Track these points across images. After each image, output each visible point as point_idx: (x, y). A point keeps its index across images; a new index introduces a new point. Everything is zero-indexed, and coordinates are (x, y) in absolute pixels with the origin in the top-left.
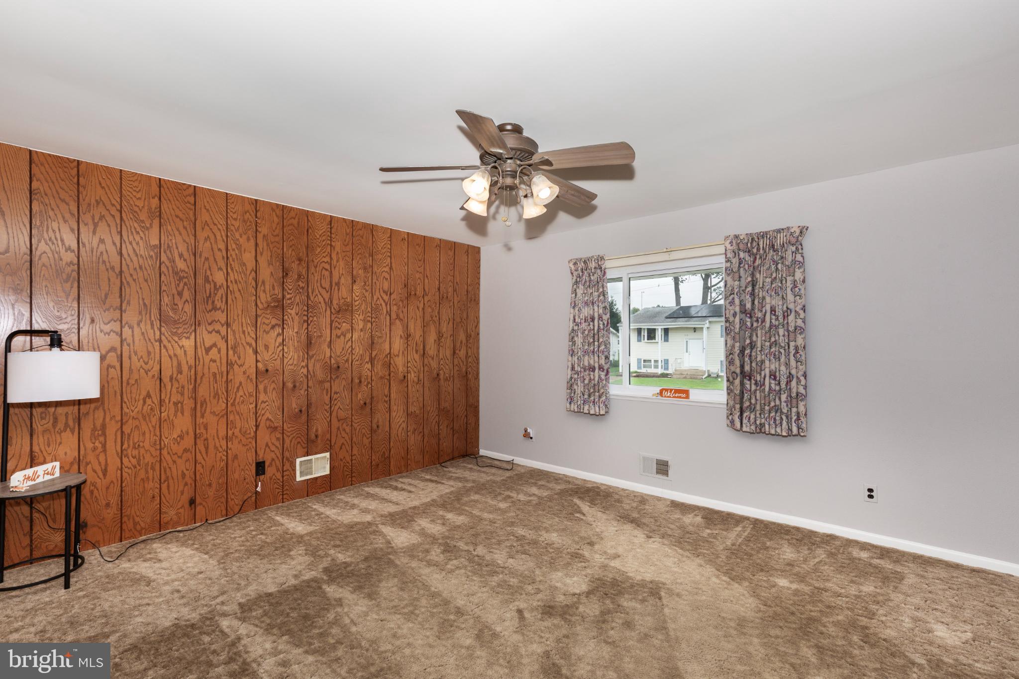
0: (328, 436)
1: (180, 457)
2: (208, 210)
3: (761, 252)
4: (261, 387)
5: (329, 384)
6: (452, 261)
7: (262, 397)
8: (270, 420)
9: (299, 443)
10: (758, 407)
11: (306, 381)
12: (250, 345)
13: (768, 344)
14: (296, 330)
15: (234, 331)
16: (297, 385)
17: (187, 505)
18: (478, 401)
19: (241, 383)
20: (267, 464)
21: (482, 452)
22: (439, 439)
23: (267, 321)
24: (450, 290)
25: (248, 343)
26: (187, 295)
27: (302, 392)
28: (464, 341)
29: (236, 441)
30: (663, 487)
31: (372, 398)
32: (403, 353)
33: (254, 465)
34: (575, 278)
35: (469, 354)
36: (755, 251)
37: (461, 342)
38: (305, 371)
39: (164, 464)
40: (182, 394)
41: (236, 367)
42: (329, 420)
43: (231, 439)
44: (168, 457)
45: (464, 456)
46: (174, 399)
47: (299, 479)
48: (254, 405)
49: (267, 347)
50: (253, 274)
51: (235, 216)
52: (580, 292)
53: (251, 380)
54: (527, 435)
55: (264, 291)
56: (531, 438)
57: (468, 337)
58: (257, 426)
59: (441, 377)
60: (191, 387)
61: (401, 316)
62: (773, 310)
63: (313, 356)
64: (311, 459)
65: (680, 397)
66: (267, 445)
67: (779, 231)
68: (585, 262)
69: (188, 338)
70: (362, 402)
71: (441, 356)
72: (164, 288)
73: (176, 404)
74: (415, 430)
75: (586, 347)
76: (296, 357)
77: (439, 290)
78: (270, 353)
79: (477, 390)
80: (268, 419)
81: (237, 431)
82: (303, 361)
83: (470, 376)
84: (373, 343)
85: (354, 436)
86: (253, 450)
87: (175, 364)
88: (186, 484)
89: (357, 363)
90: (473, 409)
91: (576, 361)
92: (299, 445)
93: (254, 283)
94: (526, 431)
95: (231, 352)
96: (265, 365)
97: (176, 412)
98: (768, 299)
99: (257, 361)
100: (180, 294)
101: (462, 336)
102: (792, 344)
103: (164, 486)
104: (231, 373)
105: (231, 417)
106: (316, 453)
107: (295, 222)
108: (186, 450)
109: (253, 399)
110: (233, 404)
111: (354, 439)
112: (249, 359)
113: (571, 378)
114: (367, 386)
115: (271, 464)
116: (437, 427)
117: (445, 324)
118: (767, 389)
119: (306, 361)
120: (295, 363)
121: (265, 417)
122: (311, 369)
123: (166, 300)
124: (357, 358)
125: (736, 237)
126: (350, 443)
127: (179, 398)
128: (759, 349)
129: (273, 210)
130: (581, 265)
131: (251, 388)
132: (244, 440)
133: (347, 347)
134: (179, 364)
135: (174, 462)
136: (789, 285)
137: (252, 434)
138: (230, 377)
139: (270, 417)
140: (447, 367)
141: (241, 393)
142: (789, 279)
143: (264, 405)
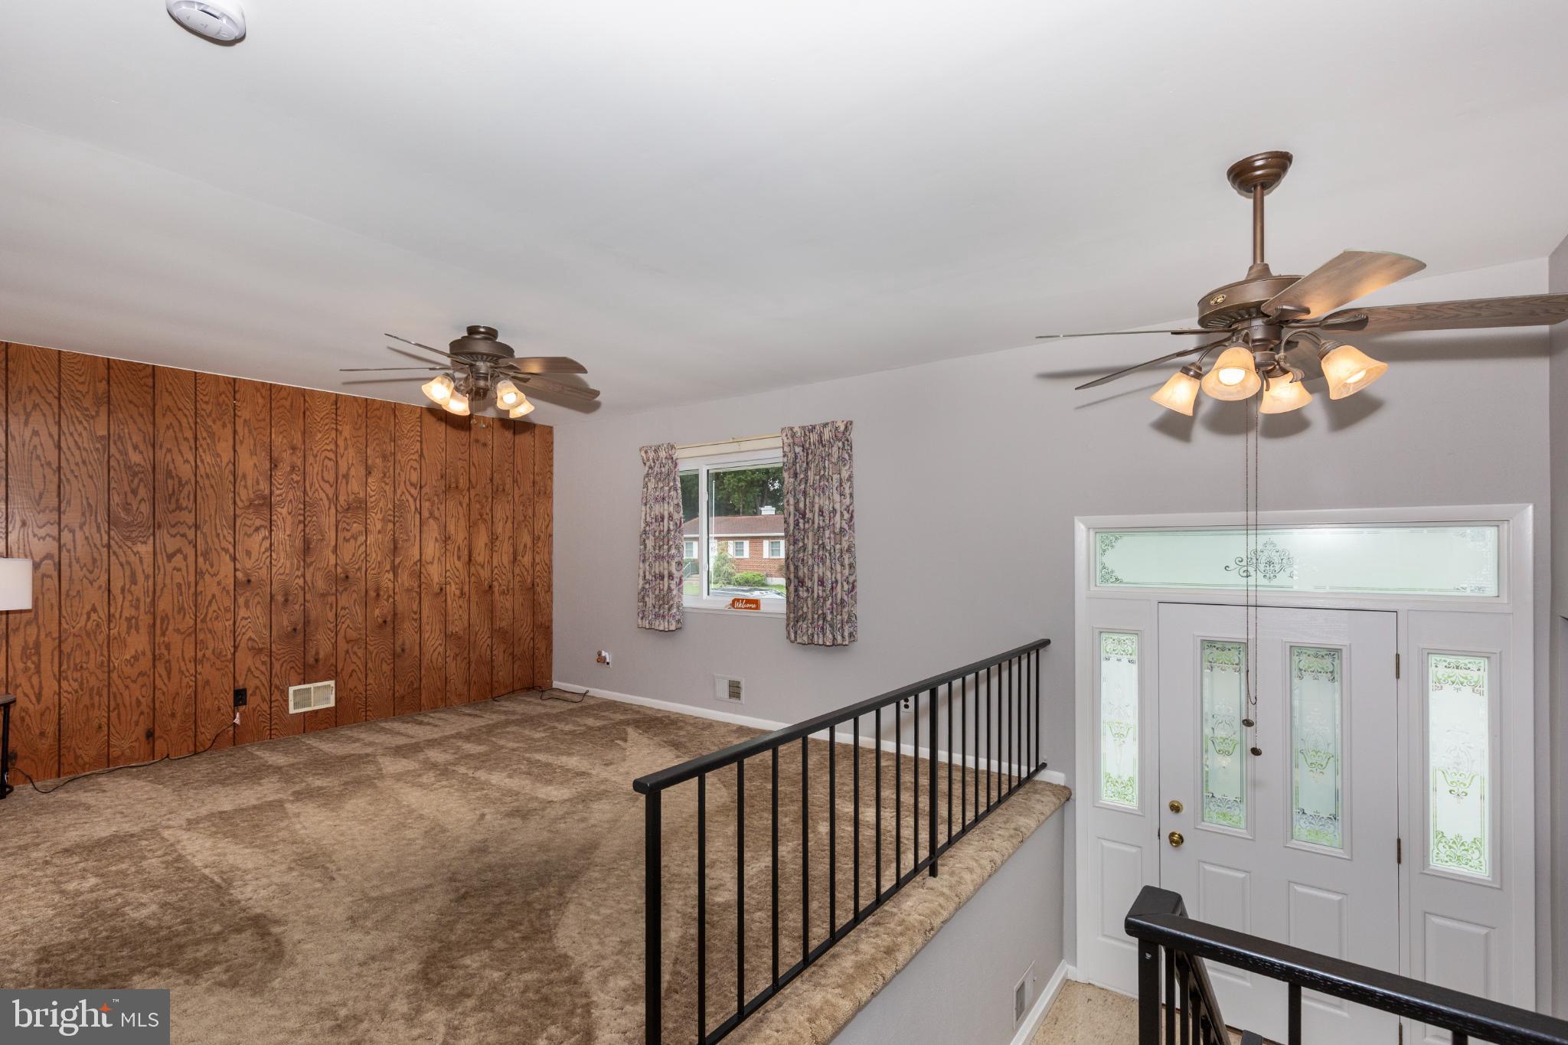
0: (333, 661)
1: (134, 682)
2: (170, 393)
3: (813, 447)
4: (241, 601)
5: (334, 597)
6: (510, 445)
7: (242, 612)
8: (254, 640)
9: (291, 668)
10: (810, 616)
11: (301, 594)
12: (226, 551)
13: (816, 547)
14: (288, 533)
15: (205, 535)
16: (291, 598)
17: (143, 738)
18: (551, 621)
19: (214, 596)
20: (249, 692)
21: (556, 684)
22: (493, 667)
23: (249, 523)
24: (509, 481)
25: (223, 549)
26: (142, 492)
27: (297, 607)
28: (529, 544)
29: (207, 665)
30: (736, 712)
31: (395, 614)
32: (439, 559)
33: (232, 693)
34: (647, 468)
35: (537, 560)
36: (807, 445)
37: (525, 546)
38: (301, 581)
39: (113, 689)
40: (137, 608)
41: (207, 576)
42: (333, 641)
43: (201, 662)
44: (118, 682)
45: (529, 689)
46: (126, 614)
47: (292, 711)
48: (231, 622)
49: (249, 553)
50: (231, 466)
51: (206, 399)
52: (651, 485)
53: (228, 592)
54: (601, 660)
55: (245, 487)
56: (608, 663)
57: (535, 539)
58: (235, 647)
59: (496, 589)
60: (148, 600)
61: (436, 513)
62: (821, 511)
63: (312, 563)
64: (310, 689)
65: (750, 608)
66: (249, 669)
67: (825, 425)
68: (656, 451)
69: (145, 543)
70: (380, 620)
71: (495, 564)
72: (113, 485)
73: (129, 620)
74: (457, 655)
75: (657, 551)
76: (288, 565)
77: (491, 480)
78: (253, 560)
79: (550, 606)
80: (250, 639)
81: (208, 653)
82: (298, 569)
83: (538, 589)
84: (395, 548)
85: (369, 661)
86: (231, 676)
87: (128, 573)
88: (142, 713)
89: (373, 572)
90: (545, 630)
91: (648, 568)
92: (292, 670)
93: (231, 478)
94: (600, 654)
95: (201, 560)
96: (246, 574)
97: (129, 628)
98: (817, 499)
99: (235, 570)
100: (134, 492)
101: (526, 539)
102: (838, 546)
103: (114, 715)
104: (201, 583)
105: (201, 636)
106: (316, 681)
107: (287, 403)
108: (142, 674)
109: (230, 615)
110: (203, 621)
111: (370, 665)
112: (226, 568)
113: (644, 588)
114: (388, 600)
115: (254, 694)
116: (489, 652)
117: (501, 523)
118: (816, 596)
119: (302, 569)
120: (287, 571)
121: (246, 637)
122: (308, 578)
123: (116, 499)
124: (374, 566)
125: (791, 429)
126: (363, 669)
127: (133, 612)
128: (810, 552)
129: (258, 390)
130: (651, 455)
131: (228, 602)
132: (218, 662)
133: (360, 552)
134: (133, 574)
135: (127, 687)
136: (836, 484)
137: (229, 656)
138: (199, 589)
139: (253, 636)
140: (504, 577)
141: (214, 607)
142: (836, 477)
143: (244, 622)
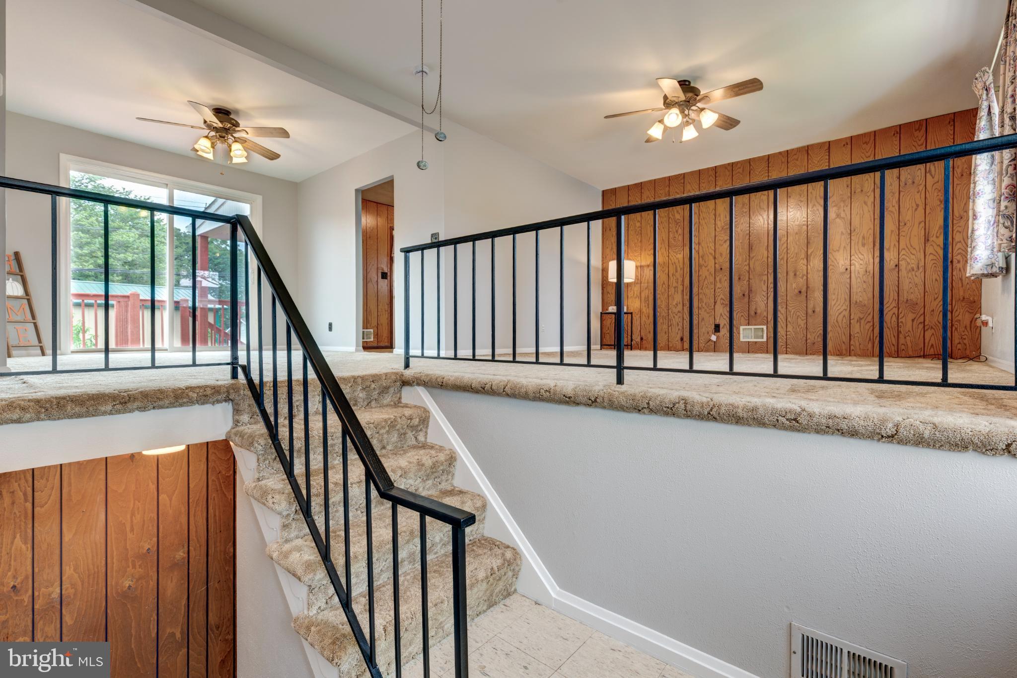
0: (765, 314)
1: (676, 315)
2: (690, 183)
4: (718, 279)
5: (766, 277)
6: (921, 142)
7: (718, 285)
8: (723, 299)
9: (742, 316)
11: (747, 274)
12: (711, 254)
14: (741, 241)
15: (703, 247)
16: (742, 277)
17: (680, 341)
19: (706, 277)
20: (721, 326)
22: (899, 332)
23: (722, 239)
24: (920, 173)
25: (710, 253)
26: (680, 231)
27: (745, 282)
29: (703, 310)
31: (807, 287)
32: (845, 247)
33: (713, 325)
35: (957, 239)
37: (941, 228)
38: (747, 268)
39: (670, 317)
40: (677, 283)
41: (703, 267)
42: (766, 302)
43: (701, 308)
44: (671, 314)
46: (674, 285)
47: (742, 340)
48: (713, 290)
49: (721, 254)
50: (714, 211)
51: (703, 181)
53: (712, 275)
55: (720, 220)
57: (956, 219)
58: (715, 303)
59: (904, 267)
60: (681, 279)
61: (843, 215)
63: (753, 258)
64: (751, 329)
66: (721, 315)
69: (680, 254)
70: (797, 291)
71: (901, 246)
72: (670, 230)
73: (675, 288)
74: (861, 319)
76: (740, 259)
78: (723, 258)
80: (722, 299)
81: (704, 305)
82: (746, 261)
83: (958, 266)
84: (808, 243)
85: (788, 317)
86: (713, 317)
87: (674, 266)
88: (679, 329)
89: (792, 260)
92: (742, 318)
93: (714, 217)
95: (701, 259)
96: (720, 266)
97: (675, 291)
99: (715, 264)
100: (677, 231)
103: (670, 328)
104: (701, 270)
105: (700, 297)
106: (755, 325)
107: (740, 170)
108: (679, 312)
109: (713, 286)
110: (702, 289)
111: (789, 319)
112: (711, 262)
114: (802, 278)
115: (723, 327)
116: (894, 319)
117: (910, 212)
119: (748, 261)
120: (740, 263)
121: (720, 298)
122: (751, 266)
123: (671, 235)
124: (792, 256)
126: (785, 321)
127: (677, 285)
129: (726, 168)
131: (712, 279)
132: (707, 309)
133: (783, 248)
134: (676, 268)
135: (674, 317)
137: (713, 307)
138: (700, 273)
139: (723, 298)
140: (913, 257)
141: (706, 282)
143: (719, 290)
